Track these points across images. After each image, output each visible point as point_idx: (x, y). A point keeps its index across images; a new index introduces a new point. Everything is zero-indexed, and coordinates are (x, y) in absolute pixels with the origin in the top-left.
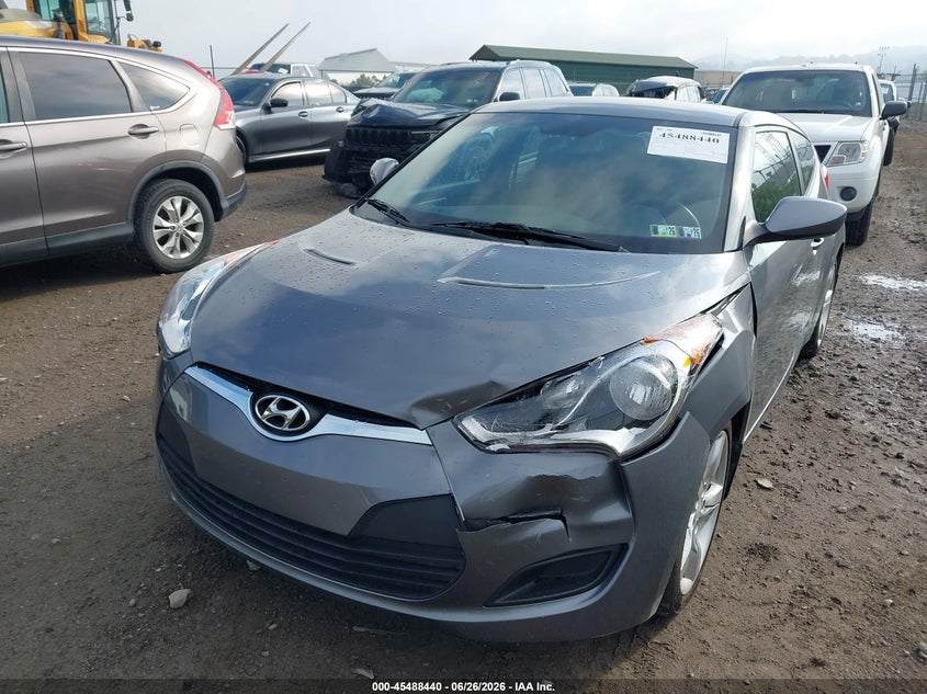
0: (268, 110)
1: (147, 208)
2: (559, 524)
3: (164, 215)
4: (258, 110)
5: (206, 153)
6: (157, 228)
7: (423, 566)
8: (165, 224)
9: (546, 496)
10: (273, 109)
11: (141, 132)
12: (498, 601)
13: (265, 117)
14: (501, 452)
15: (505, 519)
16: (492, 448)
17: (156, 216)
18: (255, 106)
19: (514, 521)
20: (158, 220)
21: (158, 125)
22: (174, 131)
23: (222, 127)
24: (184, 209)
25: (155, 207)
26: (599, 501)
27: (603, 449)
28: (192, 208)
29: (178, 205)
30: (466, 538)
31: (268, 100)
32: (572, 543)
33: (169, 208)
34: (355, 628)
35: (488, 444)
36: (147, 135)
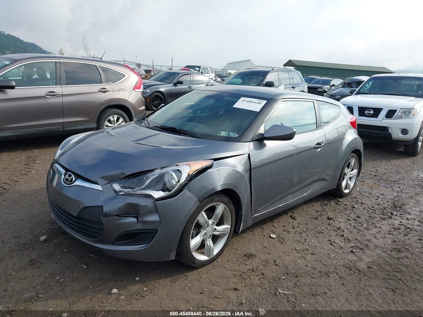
0: (175, 85)
1: (102, 119)
2: (135, 220)
3: (110, 121)
4: (171, 85)
5: (129, 100)
6: (106, 126)
7: (95, 228)
8: (110, 125)
9: (133, 210)
10: (177, 85)
11: (104, 91)
12: (115, 243)
13: (173, 88)
14: (122, 195)
15: (117, 215)
16: (120, 193)
17: (106, 122)
18: (170, 83)
19: (119, 216)
20: (107, 123)
21: (110, 88)
22: (116, 91)
23: (136, 90)
24: (118, 120)
25: (106, 118)
26: (149, 213)
27: (150, 196)
28: (121, 120)
29: (115, 118)
30: (104, 219)
31: (175, 81)
32: (139, 226)
33: (112, 119)
34: (90, 255)
35: (119, 192)
36: (106, 91)
